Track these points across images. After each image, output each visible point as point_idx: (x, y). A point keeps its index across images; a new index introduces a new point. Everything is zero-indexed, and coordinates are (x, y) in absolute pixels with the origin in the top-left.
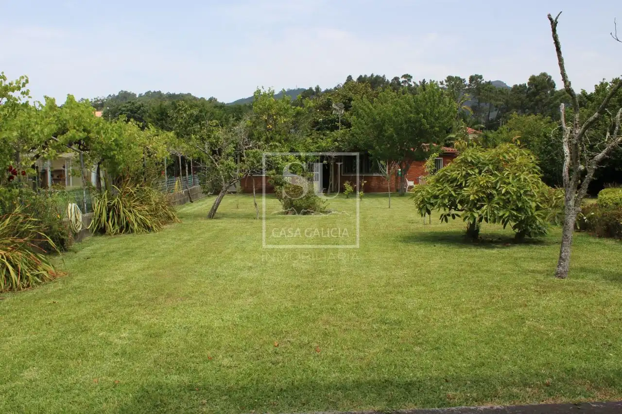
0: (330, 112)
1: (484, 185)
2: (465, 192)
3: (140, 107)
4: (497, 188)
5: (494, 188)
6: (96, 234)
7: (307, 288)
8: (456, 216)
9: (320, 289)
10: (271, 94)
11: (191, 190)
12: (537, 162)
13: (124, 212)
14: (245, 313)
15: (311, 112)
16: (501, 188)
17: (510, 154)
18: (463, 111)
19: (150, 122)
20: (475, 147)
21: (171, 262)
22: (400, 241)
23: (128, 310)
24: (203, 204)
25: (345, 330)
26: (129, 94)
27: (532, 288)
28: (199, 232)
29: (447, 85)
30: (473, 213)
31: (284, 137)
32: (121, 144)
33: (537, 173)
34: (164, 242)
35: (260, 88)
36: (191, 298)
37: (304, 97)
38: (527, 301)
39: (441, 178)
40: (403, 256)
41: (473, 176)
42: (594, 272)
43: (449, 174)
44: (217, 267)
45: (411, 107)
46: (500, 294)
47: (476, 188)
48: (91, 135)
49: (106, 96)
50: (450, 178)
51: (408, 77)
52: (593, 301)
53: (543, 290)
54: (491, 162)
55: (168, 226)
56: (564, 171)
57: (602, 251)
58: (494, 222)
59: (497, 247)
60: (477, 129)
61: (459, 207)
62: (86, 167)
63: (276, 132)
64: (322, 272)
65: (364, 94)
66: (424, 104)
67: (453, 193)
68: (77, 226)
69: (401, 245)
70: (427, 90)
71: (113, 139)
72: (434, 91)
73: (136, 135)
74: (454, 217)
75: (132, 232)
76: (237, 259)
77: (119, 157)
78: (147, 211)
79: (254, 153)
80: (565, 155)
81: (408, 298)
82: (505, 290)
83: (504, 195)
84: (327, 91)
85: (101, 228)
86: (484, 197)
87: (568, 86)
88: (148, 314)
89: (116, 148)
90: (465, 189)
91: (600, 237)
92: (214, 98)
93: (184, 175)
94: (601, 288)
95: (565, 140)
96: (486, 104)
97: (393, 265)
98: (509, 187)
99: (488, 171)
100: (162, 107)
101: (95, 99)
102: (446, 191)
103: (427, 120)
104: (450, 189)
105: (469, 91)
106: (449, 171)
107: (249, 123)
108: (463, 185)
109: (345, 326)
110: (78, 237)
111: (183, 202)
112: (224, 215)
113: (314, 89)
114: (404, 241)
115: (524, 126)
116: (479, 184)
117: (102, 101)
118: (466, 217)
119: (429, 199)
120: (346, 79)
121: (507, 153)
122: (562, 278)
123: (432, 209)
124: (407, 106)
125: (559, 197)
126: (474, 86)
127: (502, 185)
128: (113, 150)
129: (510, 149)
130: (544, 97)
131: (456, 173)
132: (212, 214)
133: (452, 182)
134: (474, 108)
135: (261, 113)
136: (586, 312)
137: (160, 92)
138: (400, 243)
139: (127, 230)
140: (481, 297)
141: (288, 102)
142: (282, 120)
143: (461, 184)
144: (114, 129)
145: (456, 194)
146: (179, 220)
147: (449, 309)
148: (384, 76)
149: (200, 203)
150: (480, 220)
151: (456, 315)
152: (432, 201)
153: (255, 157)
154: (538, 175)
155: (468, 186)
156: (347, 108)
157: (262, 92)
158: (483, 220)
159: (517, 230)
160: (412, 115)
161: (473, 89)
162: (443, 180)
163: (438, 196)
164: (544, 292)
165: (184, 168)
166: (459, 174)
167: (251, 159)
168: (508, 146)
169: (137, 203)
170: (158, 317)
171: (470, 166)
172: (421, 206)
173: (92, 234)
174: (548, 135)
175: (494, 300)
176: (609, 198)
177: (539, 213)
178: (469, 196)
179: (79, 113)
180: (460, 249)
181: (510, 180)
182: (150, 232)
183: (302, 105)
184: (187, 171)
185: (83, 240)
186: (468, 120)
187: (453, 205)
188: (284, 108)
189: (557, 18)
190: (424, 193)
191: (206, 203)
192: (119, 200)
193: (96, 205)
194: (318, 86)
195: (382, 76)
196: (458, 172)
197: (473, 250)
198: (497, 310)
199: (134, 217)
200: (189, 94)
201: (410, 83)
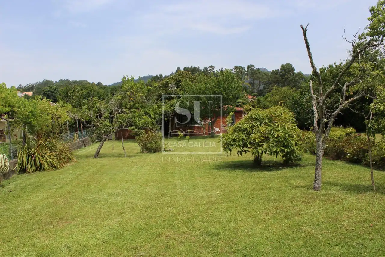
0: (168, 89)
1: (264, 132)
2: (253, 137)
3: (56, 89)
4: (271, 134)
5: (270, 134)
6: (20, 172)
7: (155, 209)
8: (247, 152)
9: (164, 208)
10: (132, 80)
11: (85, 139)
12: (294, 116)
13: (38, 157)
14: (112, 231)
15: (157, 89)
16: (274, 134)
17: (278, 112)
18: (245, 86)
19: (60, 98)
20: (256, 108)
21: (66, 192)
22: (214, 169)
23: (30, 234)
24: (92, 148)
25: (181, 242)
26: (49, 81)
27: (301, 199)
28: (87, 168)
29: (235, 71)
30: (258, 150)
31: (141, 105)
32: (35, 114)
33: (294, 123)
34: (64, 176)
35: (125, 76)
36: (76, 221)
37: (152, 81)
38: (300, 210)
39: (237, 128)
40: (216, 179)
41: (256, 127)
42: (336, 185)
43: (242, 126)
44: (96, 194)
45: (215, 85)
46: (281, 206)
47: (259, 134)
48: (15, 109)
49: (35, 83)
50: (242, 128)
51: (212, 67)
52: (341, 208)
53: (308, 201)
54: (267, 118)
55: (69, 164)
56: (314, 122)
57: (337, 169)
58: (271, 154)
59: (274, 170)
60: (253, 96)
61: (249, 146)
62: (15, 128)
63: (136, 102)
64: (164, 195)
65: (187, 77)
66: (223, 83)
67: (245, 138)
68: (5, 169)
69: (214, 171)
70: (225, 74)
71: (29, 111)
72: (229, 74)
73: (47, 107)
74: (246, 152)
75: (44, 170)
76: (110, 187)
77: (35, 123)
78: (53, 156)
79: (121, 116)
80: (315, 113)
81: (222, 213)
82: (284, 203)
83: (276, 138)
84: (166, 77)
85: (23, 169)
86: (264, 140)
87: (315, 70)
88: (43, 236)
89: (32, 117)
90: (252, 135)
91: (333, 159)
92: (101, 83)
93: (80, 130)
94: (343, 197)
95: (314, 103)
96: (257, 81)
97: (211, 187)
98: (279, 133)
99: (266, 123)
100: (68, 88)
101: (28, 85)
102: (240, 136)
103: (225, 92)
104: (243, 135)
105: (247, 74)
106: (241, 124)
107: (120, 97)
108: (251, 133)
109: (181, 239)
110: (6, 176)
111: (79, 148)
112: (104, 155)
113: (158, 75)
114: (216, 169)
115: (281, 94)
116: (261, 132)
117: (33, 86)
118: (254, 153)
119: (230, 142)
120: (176, 69)
121: (276, 112)
122: (318, 191)
123: (232, 148)
124: (214, 84)
125: (309, 137)
126: (250, 71)
127: (275, 132)
128: (30, 118)
129: (278, 109)
130: (289, 76)
131: (246, 125)
132: (97, 155)
133: (244, 131)
134: (250, 84)
135: (126, 91)
136: (339, 217)
137: (68, 80)
138: (213, 170)
139: (40, 169)
140: (269, 209)
141: (142, 84)
142: (139, 95)
143: (250, 132)
144: (31, 104)
145: (246, 138)
146: (76, 160)
147: (250, 221)
148: (198, 67)
149: (91, 147)
150: (262, 153)
151: (255, 226)
152: (232, 143)
153: (122, 119)
154: (295, 124)
155: (254, 133)
156: (178, 86)
157: (127, 78)
158: (264, 153)
159: (284, 158)
160: (217, 89)
161: (249, 73)
162: (238, 130)
163: (236, 140)
164: (309, 203)
165: (80, 126)
166: (248, 126)
167: (120, 120)
168: (277, 107)
169: (47, 151)
170: (51, 239)
171: (254, 120)
172: (226, 146)
173: (17, 173)
174: (294, 98)
175: (278, 211)
176: (334, 135)
177: (297, 148)
178: (254, 139)
179: (5, 95)
180: (251, 173)
181: (279, 128)
182: (56, 169)
183: (151, 86)
184: (82, 128)
185: (10, 178)
186: (248, 91)
187: (245, 145)
188: (140, 88)
189: (306, 27)
190: (227, 138)
191: (95, 147)
192: (35, 150)
193: (20, 154)
194: (161, 74)
195: (197, 67)
196: (247, 125)
197: (259, 172)
198: (281, 219)
199: (45, 160)
200: (85, 81)
201: (214, 71)
